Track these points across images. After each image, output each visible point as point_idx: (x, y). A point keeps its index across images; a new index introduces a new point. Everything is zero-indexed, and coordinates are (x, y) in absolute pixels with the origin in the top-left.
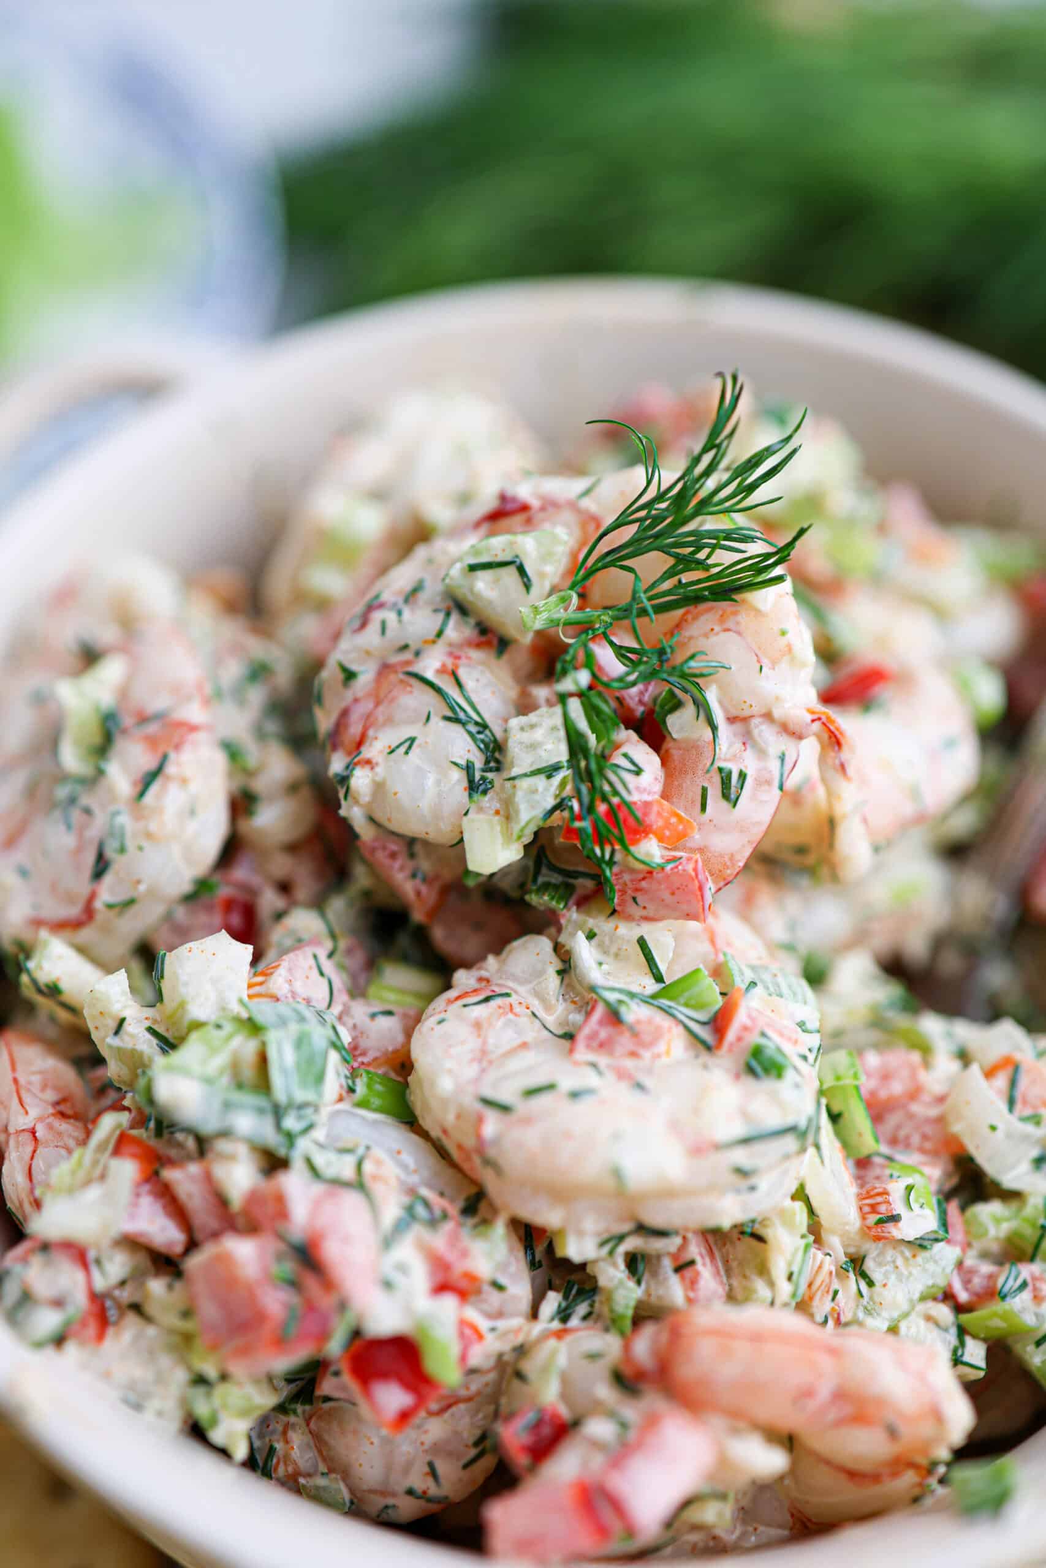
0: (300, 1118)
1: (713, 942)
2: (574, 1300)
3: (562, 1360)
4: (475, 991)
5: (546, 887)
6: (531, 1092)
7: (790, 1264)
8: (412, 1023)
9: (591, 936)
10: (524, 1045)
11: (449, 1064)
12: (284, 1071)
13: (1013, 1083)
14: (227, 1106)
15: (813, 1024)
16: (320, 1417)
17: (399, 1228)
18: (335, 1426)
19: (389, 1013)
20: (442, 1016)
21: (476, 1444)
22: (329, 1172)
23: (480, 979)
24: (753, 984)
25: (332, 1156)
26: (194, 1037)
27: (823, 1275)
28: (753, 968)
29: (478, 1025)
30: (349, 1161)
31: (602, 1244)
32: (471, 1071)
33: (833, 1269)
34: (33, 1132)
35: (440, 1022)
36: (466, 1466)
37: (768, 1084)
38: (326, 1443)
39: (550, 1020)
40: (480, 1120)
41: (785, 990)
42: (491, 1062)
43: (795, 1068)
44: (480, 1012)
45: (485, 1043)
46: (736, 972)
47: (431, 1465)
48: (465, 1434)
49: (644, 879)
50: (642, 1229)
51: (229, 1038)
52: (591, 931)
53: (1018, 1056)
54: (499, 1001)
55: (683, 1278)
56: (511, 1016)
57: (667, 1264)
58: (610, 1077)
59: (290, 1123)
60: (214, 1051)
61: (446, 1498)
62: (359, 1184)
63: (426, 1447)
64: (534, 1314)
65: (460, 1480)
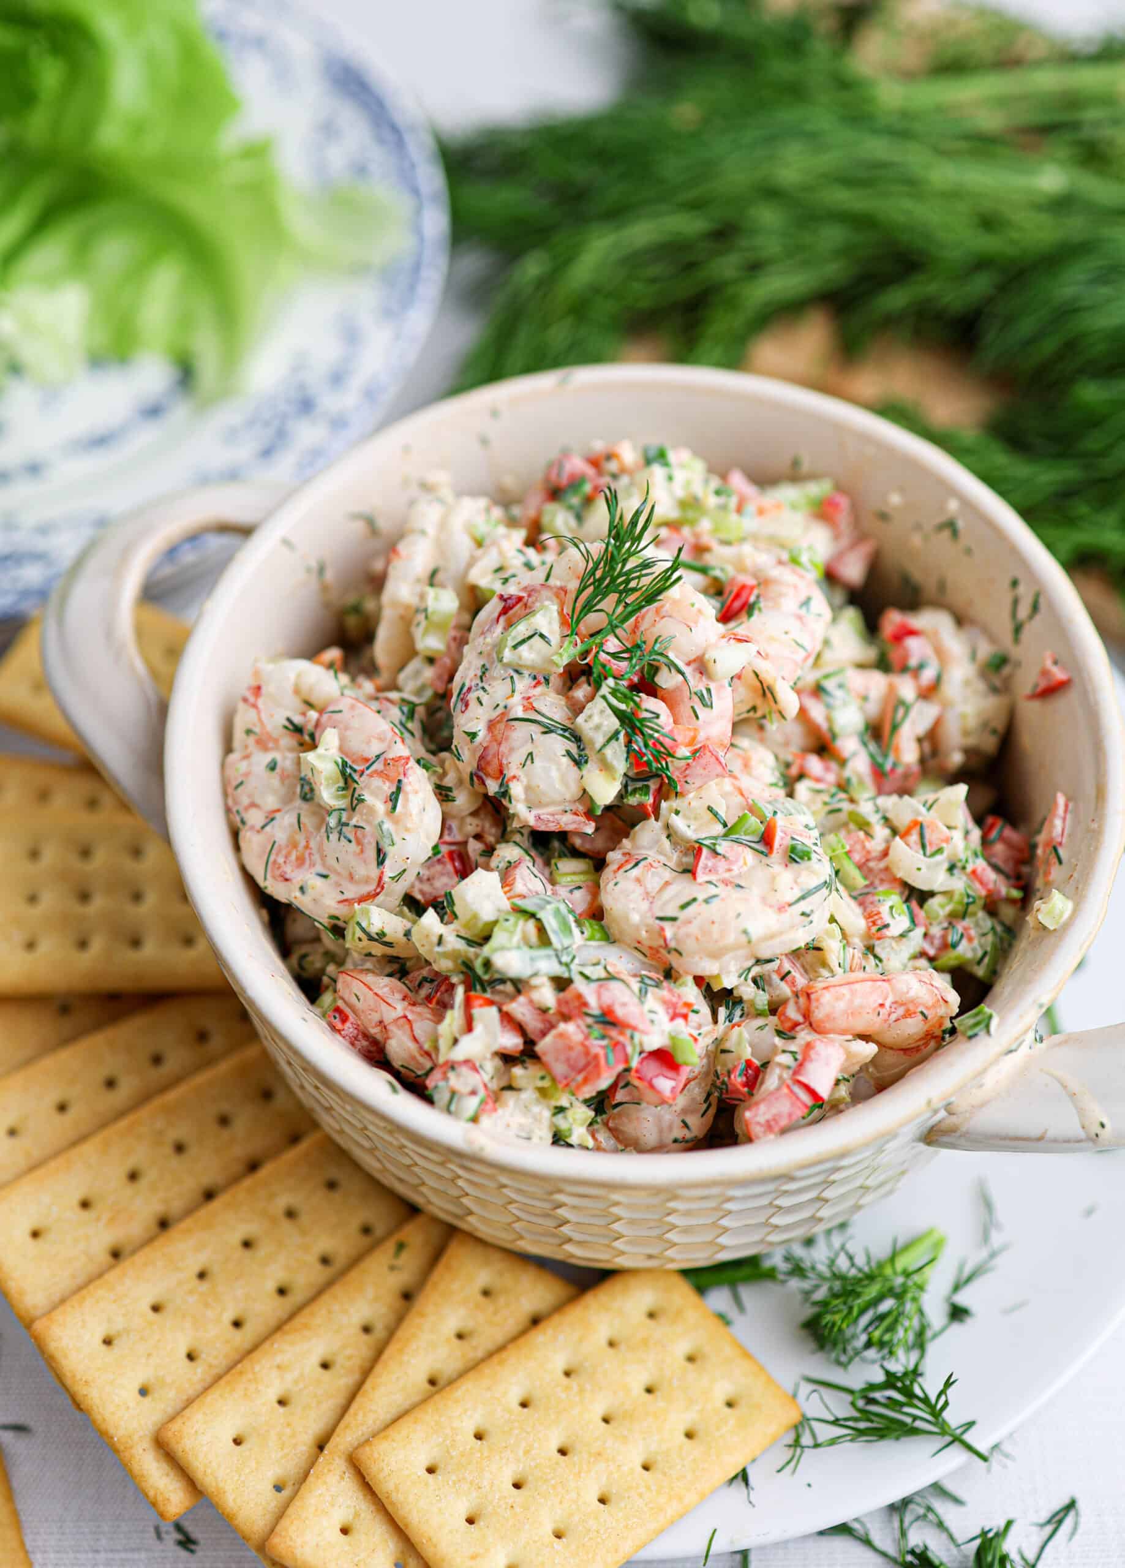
0: (568, 954)
1: (742, 795)
2: (733, 1009)
3: (746, 1035)
4: (627, 861)
5: (635, 791)
6: (684, 907)
7: (838, 958)
8: (595, 890)
9: (677, 813)
10: (667, 884)
11: (632, 906)
12: (555, 932)
13: (922, 836)
14: (532, 959)
15: (812, 824)
16: (614, 1119)
17: (643, 993)
18: (625, 1120)
19: (579, 887)
20: (615, 881)
21: (705, 1101)
22: (594, 977)
23: (624, 854)
24: (775, 813)
25: (592, 968)
26: (496, 930)
27: (856, 960)
28: (770, 803)
29: (638, 880)
30: (600, 968)
31: (740, 976)
32: (645, 906)
33: (860, 955)
34: (405, 1017)
35: (616, 884)
36: (703, 1115)
37: (804, 864)
38: (622, 1132)
39: (672, 864)
40: (662, 929)
41: (793, 811)
42: (654, 897)
43: (815, 852)
44: (635, 872)
45: (646, 888)
46: (764, 809)
47: (683, 1122)
48: (698, 1098)
49: (686, 769)
50: (758, 961)
51: (516, 924)
52: (676, 810)
53: (920, 819)
54: (642, 863)
55: (786, 982)
56: (653, 869)
57: (776, 978)
58: (721, 886)
59: (565, 959)
60: (512, 933)
61: (696, 1137)
62: (611, 977)
63: (678, 1112)
64: (715, 1021)
65: (702, 1124)
